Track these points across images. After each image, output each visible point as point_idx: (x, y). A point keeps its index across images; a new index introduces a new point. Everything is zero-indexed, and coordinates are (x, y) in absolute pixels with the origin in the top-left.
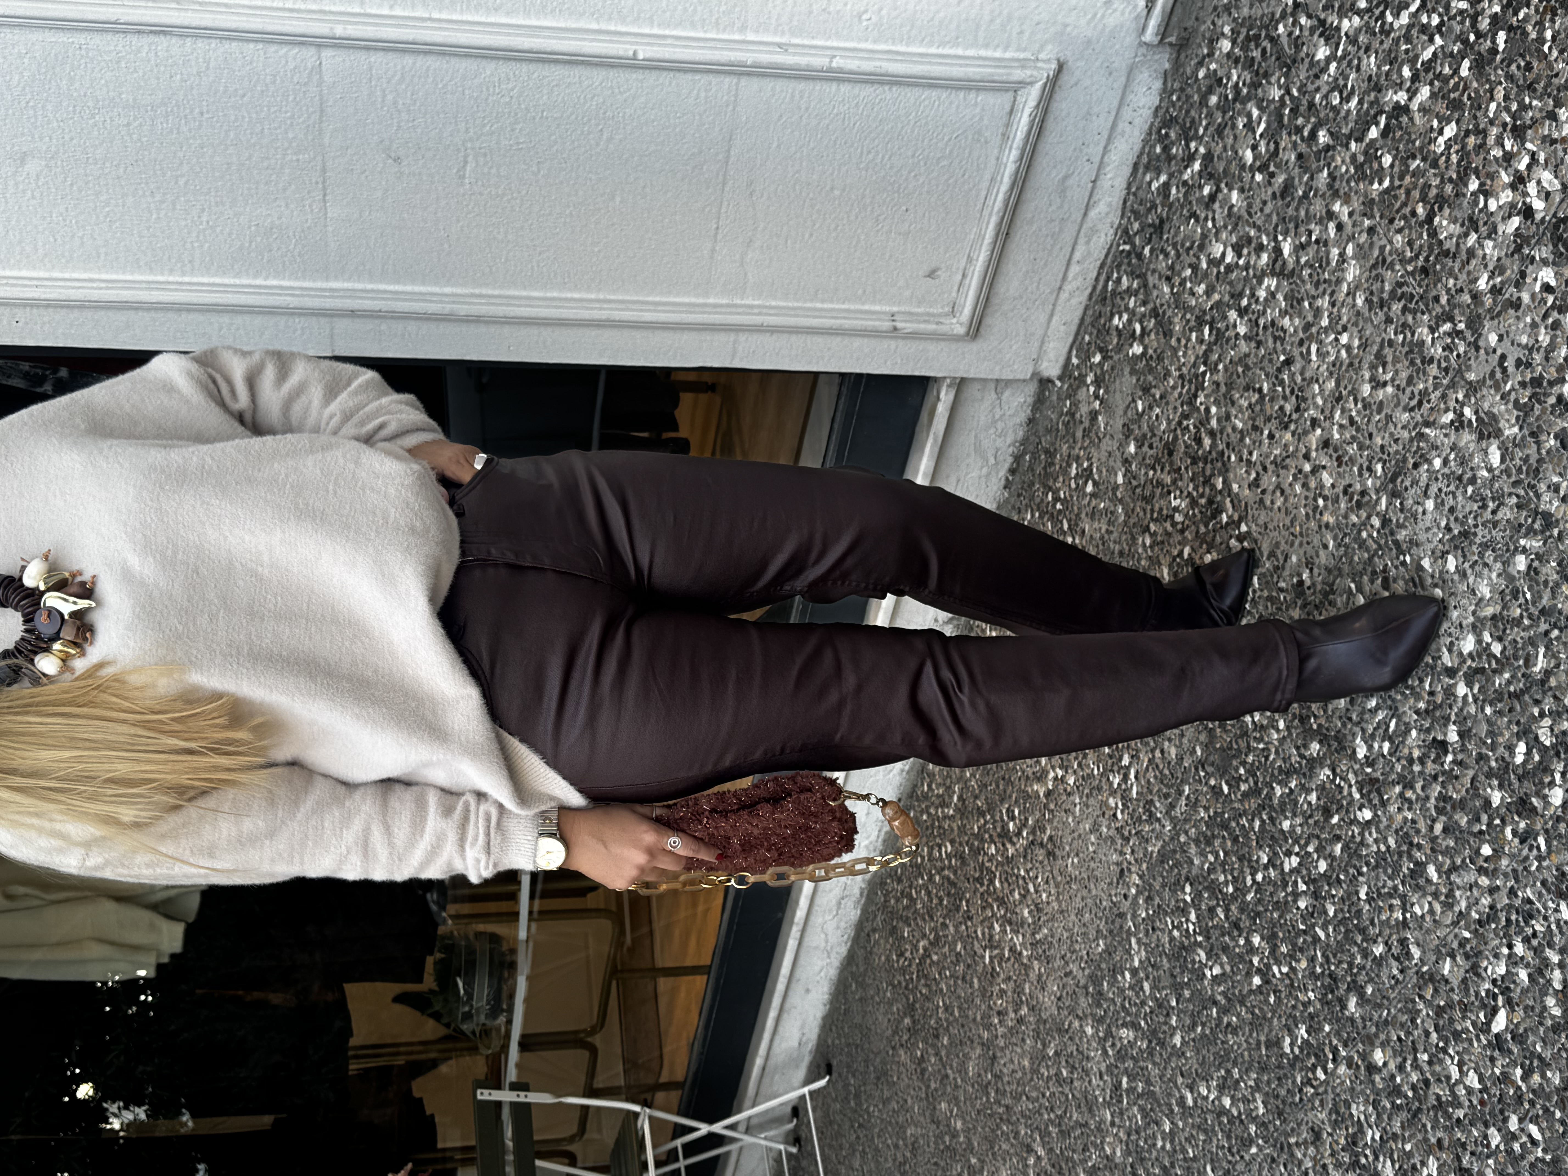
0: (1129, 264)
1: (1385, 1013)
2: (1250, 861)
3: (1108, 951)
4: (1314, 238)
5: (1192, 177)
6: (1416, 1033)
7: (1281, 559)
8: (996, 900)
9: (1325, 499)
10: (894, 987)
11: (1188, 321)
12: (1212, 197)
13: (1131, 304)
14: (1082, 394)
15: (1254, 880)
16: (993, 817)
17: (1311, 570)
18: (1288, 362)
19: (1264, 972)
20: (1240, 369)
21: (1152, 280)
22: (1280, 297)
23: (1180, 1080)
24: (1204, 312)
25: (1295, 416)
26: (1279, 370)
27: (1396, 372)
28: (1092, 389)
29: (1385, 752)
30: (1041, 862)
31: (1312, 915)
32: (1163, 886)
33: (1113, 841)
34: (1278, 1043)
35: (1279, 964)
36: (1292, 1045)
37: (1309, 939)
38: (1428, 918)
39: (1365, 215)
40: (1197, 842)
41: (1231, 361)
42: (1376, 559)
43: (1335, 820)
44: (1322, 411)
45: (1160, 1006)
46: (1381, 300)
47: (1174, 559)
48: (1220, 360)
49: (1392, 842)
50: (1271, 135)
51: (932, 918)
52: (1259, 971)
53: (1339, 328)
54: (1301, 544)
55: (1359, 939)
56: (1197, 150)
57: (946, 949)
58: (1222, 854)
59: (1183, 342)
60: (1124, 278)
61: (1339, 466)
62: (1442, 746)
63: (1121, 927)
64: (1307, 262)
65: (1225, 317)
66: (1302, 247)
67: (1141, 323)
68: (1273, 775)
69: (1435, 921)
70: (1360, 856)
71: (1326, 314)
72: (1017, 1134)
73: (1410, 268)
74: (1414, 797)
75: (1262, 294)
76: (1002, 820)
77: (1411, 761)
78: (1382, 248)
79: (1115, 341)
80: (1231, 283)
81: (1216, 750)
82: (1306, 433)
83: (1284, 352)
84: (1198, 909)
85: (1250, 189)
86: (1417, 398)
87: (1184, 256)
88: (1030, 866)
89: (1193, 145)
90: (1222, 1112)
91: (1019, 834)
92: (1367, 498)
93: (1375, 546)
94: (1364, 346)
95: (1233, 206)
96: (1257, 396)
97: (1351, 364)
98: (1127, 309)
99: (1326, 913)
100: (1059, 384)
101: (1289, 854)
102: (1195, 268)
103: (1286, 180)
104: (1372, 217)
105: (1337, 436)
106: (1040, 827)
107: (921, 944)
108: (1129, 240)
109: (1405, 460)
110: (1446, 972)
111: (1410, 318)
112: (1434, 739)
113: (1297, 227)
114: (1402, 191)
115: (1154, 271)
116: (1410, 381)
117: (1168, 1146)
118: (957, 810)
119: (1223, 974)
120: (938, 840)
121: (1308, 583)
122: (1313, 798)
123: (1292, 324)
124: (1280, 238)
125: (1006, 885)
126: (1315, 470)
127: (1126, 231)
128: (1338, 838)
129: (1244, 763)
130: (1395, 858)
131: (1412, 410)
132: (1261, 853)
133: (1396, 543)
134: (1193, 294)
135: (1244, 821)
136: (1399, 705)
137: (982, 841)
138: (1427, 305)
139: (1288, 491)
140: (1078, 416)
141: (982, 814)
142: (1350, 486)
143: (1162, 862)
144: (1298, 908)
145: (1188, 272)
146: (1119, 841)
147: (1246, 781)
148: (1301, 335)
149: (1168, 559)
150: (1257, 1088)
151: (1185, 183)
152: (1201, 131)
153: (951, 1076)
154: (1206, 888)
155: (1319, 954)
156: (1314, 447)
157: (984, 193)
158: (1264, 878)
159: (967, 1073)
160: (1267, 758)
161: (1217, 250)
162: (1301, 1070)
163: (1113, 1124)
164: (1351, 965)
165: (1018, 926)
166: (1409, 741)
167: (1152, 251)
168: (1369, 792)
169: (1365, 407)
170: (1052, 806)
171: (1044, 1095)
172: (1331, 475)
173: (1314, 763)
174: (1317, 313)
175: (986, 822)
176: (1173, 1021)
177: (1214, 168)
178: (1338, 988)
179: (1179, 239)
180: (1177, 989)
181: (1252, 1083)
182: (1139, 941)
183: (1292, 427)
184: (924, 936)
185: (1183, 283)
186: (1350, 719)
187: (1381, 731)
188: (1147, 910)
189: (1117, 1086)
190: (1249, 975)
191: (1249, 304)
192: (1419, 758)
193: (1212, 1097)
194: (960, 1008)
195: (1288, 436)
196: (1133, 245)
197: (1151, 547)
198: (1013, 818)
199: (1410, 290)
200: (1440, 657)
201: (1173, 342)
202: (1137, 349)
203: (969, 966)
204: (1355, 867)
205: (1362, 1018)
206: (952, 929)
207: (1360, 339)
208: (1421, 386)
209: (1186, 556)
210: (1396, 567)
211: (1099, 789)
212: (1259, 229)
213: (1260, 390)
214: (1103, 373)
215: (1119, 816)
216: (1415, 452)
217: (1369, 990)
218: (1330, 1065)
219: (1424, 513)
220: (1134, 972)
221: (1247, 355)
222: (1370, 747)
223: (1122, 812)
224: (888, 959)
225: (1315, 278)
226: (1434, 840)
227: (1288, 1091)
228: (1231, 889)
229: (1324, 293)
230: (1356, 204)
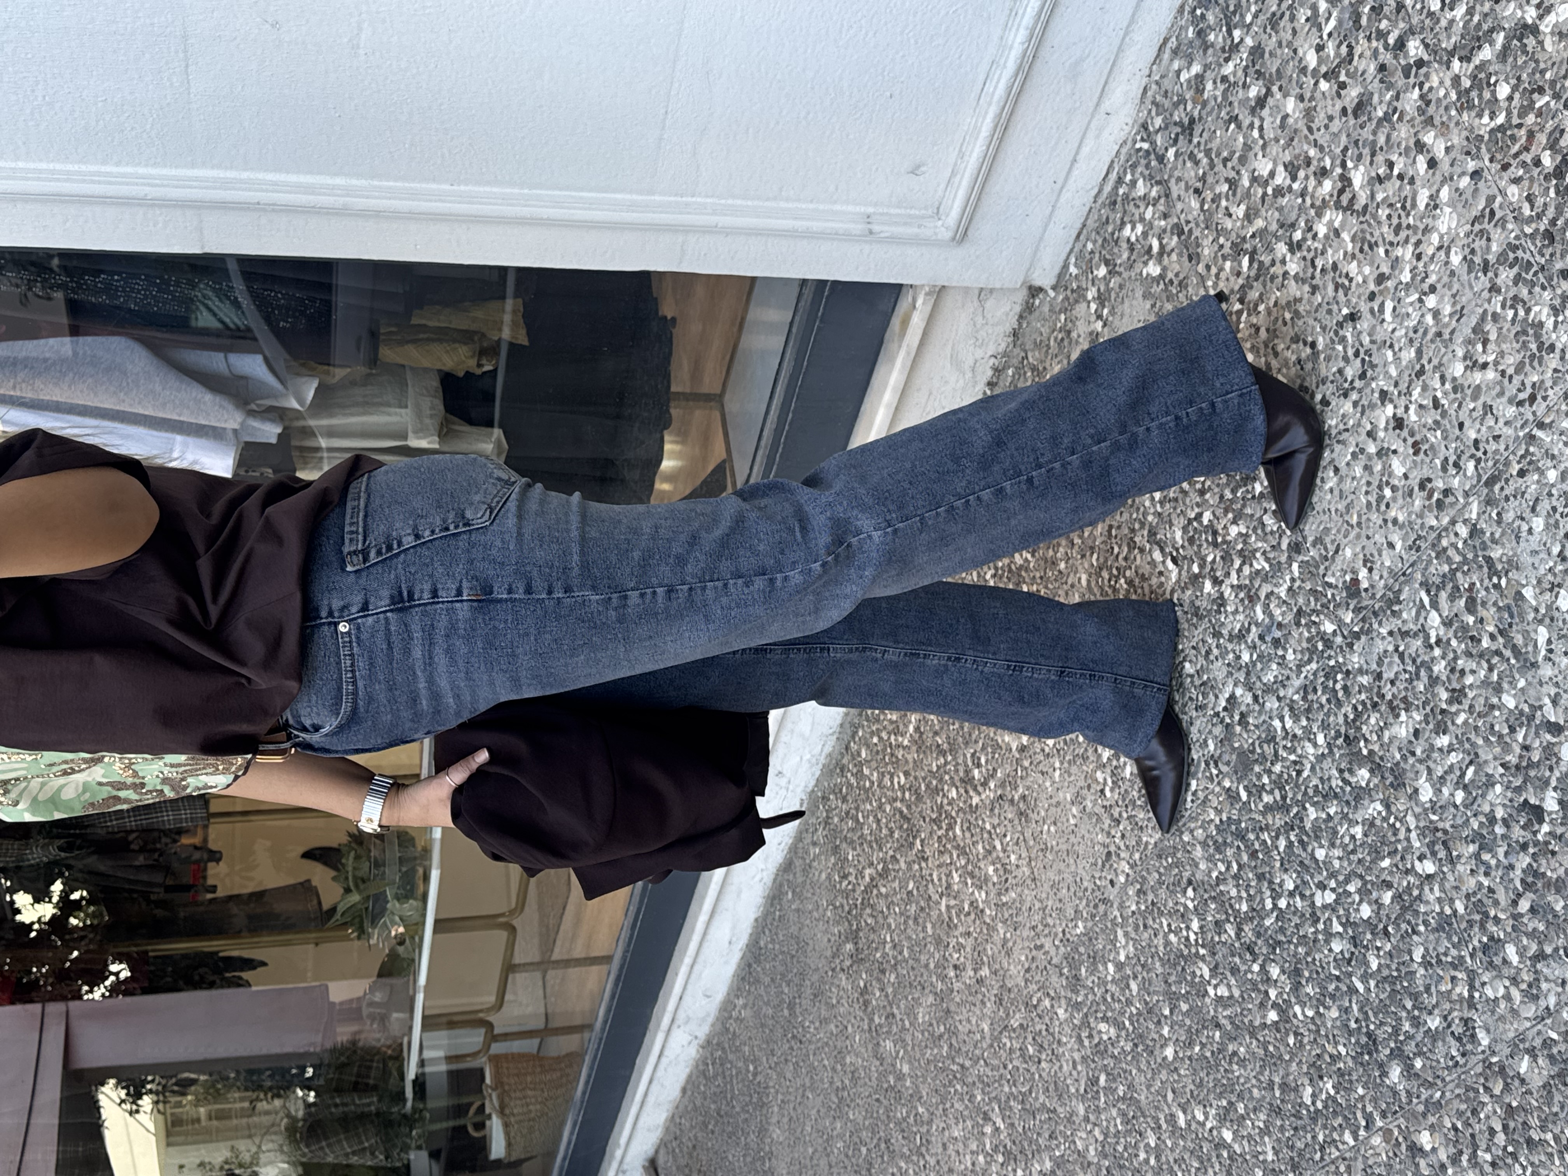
0: (1147, 166)
1: (1438, 1094)
2: (1271, 882)
3: (1089, 937)
4: (1396, 172)
5: (1234, 73)
6: (1477, 1127)
7: (1331, 548)
8: (957, 847)
9: (1394, 489)
10: (835, 908)
11: (1222, 246)
12: (1261, 102)
13: (1148, 215)
14: (1080, 309)
15: (1275, 905)
16: (955, 759)
17: (1370, 570)
18: (1353, 317)
19: (1283, 1010)
20: (1288, 316)
21: (1176, 190)
22: (1346, 236)
23: (1170, 1096)
24: (1244, 239)
25: (1358, 384)
26: (1340, 325)
27: (1502, 354)
28: (1093, 306)
29: (1458, 802)
30: (1011, 821)
31: (1349, 963)
32: (1160, 883)
33: (1099, 820)
34: (1296, 1089)
35: (1303, 1005)
36: (1314, 1096)
37: (1345, 989)
38: (1503, 1005)
39: (1468, 153)
40: (1204, 845)
41: (1276, 304)
42: (1459, 575)
43: (1386, 863)
44: (1396, 385)
45: (1150, 1011)
46: (1486, 262)
47: (1190, 521)
48: (1261, 298)
49: (1460, 907)
50: (1343, 37)
51: (881, 849)
52: (1275, 1005)
53: (1426, 287)
54: (1358, 536)
55: (1409, 1005)
56: (1242, 40)
57: (896, 884)
58: (1235, 866)
59: (1214, 270)
60: (1140, 182)
61: (1416, 453)
62: (1537, 813)
63: (1106, 914)
64: (1385, 199)
65: (1270, 249)
66: (1380, 180)
67: (1160, 239)
68: (1305, 793)
69: (1513, 1010)
70: (1416, 913)
71: (1408, 268)
72: (972, 1098)
73: (1528, 230)
74: (1493, 862)
75: (1321, 230)
76: (966, 765)
77: (1492, 820)
78: (1491, 199)
79: (1125, 255)
80: (1280, 209)
81: (1234, 749)
82: (1372, 406)
83: (1348, 303)
84: (1202, 919)
85: (1312, 98)
86: (1529, 390)
87: (1219, 167)
88: (996, 821)
89: (1237, 34)
90: (1221, 1144)
91: (985, 784)
92: (1450, 499)
93: (1458, 559)
94: (1460, 314)
95: (1287, 115)
96: (1308, 350)
97: (1439, 334)
98: (1142, 219)
99: (1367, 964)
100: (1052, 294)
101: (1322, 886)
102: (1233, 184)
103: (1361, 95)
104: (1478, 157)
105: (1413, 417)
106: (1010, 782)
107: (868, 872)
108: (1148, 137)
109: (1507, 463)
110: (1522, 1071)
111: (1524, 292)
112: (1526, 801)
113: (1373, 154)
114: (1523, 132)
115: (1179, 179)
116: (1519, 368)
117: (1152, 1162)
118: (913, 741)
119: (1231, 997)
120: (890, 768)
121: (1365, 585)
122: (1358, 831)
123: (1360, 272)
124: (1350, 164)
125: (968, 835)
126: (1382, 453)
127: (1145, 126)
128: (1389, 885)
129: (1269, 772)
130: (1464, 925)
131: (1520, 404)
132: (1285, 877)
133: (1489, 560)
134: (1230, 215)
135: (1265, 836)
136: (1480, 752)
137: (941, 780)
138: (1550, 279)
139: (1343, 470)
140: (1074, 335)
141: (943, 753)
142: (1429, 480)
143: (1160, 857)
144: (1331, 950)
145: (1226, 187)
146: (1108, 822)
147: (1271, 792)
148: (1372, 287)
149: (1183, 521)
150: (1266, 1131)
151: (1224, 79)
152: (1249, 18)
153: (898, 1017)
154: (1214, 898)
155: (1355, 1007)
156: (1382, 425)
157: (982, 78)
158: (1289, 904)
159: (916, 1018)
160: (1299, 773)
161: (1263, 167)
162: (1325, 1127)
163: (1087, 1119)
164: (1396, 1031)
165: (982, 882)
166: (1490, 797)
167: (1177, 155)
168: (1433, 843)
169: (1455, 390)
170: (1026, 763)
171: (1005, 1067)
172: (1403, 463)
173: (1360, 794)
174: (1396, 263)
175: (946, 763)
176: (1166, 1031)
177: (1263, 64)
178: (1377, 1051)
179: (1214, 145)
180: (1173, 999)
181: (1261, 1125)
182: (1126, 934)
183: (1354, 396)
184: (871, 864)
185: (1216, 199)
186: (1413, 754)
187: (1454, 777)
188: (1138, 903)
189: (1094, 1081)
190: (1262, 1005)
191: (1304, 239)
192: (1504, 820)
193: (1209, 1125)
194: (910, 949)
195: (1348, 407)
196: (1153, 143)
197: (1161, 502)
198: (979, 766)
199: (1527, 256)
200: (1541, 707)
201: (1201, 268)
202: (1154, 269)
203: (922, 909)
204: (1409, 923)
205: (1408, 1092)
206: (903, 866)
207: (1454, 304)
208: (1535, 378)
209: (1205, 522)
210: (1487, 589)
211: (1085, 758)
212: (1321, 149)
213: (1313, 345)
214: (1109, 290)
215: (1108, 793)
216: (1522, 457)
217: (1418, 1064)
218: (1362, 1132)
219: (1530, 531)
220: (1120, 966)
221: (1298, 300)
222: (1438, 791)
223: (1112, 790)
224: (829, 877)
225: (1395, 221)
226: (1516, 917)
227: (1307, 1145)
228: (1244, 907)
229: (1407, 241)
230: (1457, 139)
